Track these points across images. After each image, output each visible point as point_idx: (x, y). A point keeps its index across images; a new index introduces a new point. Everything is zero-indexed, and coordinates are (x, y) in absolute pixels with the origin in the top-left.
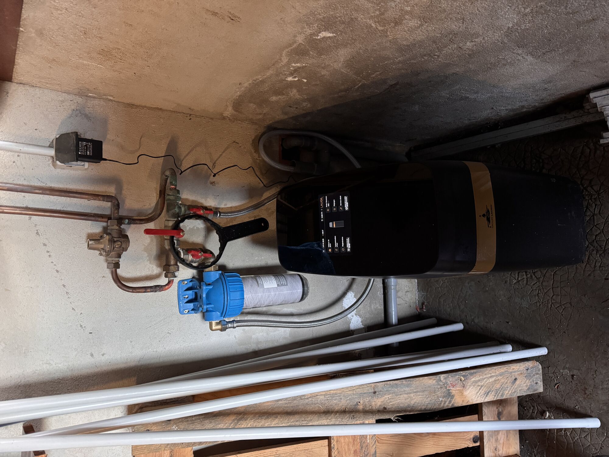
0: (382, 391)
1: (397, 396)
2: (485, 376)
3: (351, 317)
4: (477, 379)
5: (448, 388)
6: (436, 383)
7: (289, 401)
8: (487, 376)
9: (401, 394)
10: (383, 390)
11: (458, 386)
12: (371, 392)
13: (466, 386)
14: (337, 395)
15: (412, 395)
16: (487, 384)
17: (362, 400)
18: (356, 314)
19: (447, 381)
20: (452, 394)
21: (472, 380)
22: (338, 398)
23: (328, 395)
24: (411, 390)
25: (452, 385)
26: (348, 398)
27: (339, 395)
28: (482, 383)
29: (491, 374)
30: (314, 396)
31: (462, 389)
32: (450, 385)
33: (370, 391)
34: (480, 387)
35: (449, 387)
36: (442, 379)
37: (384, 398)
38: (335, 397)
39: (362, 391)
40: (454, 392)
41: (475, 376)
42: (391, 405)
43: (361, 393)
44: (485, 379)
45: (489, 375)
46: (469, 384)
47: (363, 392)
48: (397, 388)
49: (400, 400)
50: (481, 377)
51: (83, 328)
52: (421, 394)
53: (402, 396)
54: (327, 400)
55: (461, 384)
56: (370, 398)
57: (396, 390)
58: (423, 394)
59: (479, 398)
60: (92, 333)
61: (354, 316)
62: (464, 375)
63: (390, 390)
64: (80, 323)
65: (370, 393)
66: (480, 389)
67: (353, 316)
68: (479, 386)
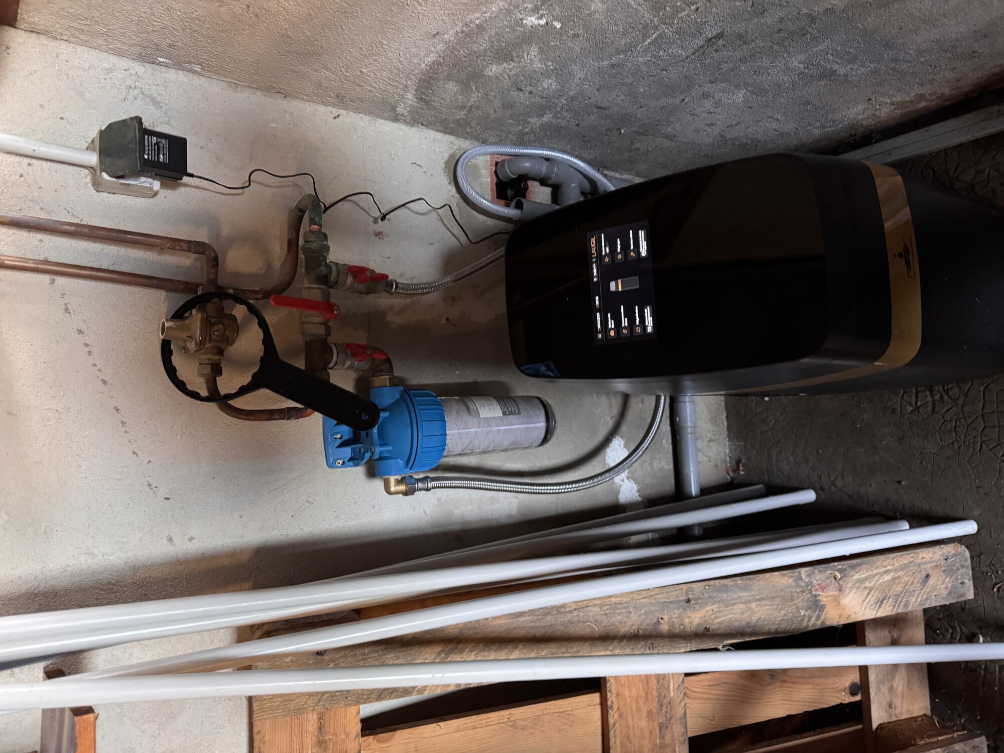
0: (701, 599)
1: (727, 607)
2: (876, 571)
3: (621, 483)
4: (863, 576)
5: (814, 593)
6: (794, 584)
7: (538, 616)
8: (880, 571)
9: (734, 604)
10: (702, 597)
11: (831, 588)
12: (682, 601)
13: (844, 589)
14: (623, 606)
15: (753, 605)
16: (880, 584)
17: (667, 614)
18: (628, 478)
19: (812, 580)
20: (821, 604)
21: (855, 577)
22: (624, 611)
23: (607, 605)
24: (751, 596)
25: (820, 588)
26: (642, 612)
27: (626, 605)
28: (872, 584)
29: (885, 567)
30: (583, 608)
31: (837, 593)
32: (818, 587)
33: (681, 598)
34: (867, 591)
35: (816, 591)
36: (803, 577)
37: (705, 610)
38: (620, 609)
39: (666, 598)
40: (825, 599)
41: (859, 571)
42: (717, 623)
43: (665, 602)
44: (875, 575)
45: (883, 569)
46: (849, 585)
47: (667, 600)
48: (726, 592)
49: (732, 614)
50: (870, 573)
51: (152, 489)
52: (768, 602)
53: (736, 607)
54: (606, 614)
55: (835, 585)
56: (681, 611)
57: (725, 595)
58: (771, 603)
59: (867, 610)
60: (169, 499)
61: (626, 480)
62: (839, 569)
63: (715, 597)
64: (148, 479)
65: (680, 601)
66: (868, 594)
67: (623, 481)
68: (866, 588)
